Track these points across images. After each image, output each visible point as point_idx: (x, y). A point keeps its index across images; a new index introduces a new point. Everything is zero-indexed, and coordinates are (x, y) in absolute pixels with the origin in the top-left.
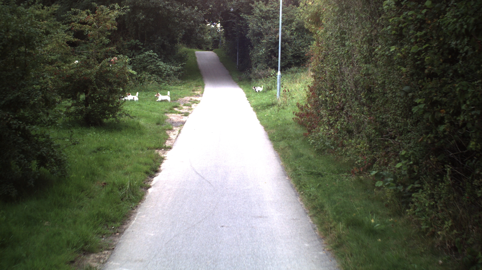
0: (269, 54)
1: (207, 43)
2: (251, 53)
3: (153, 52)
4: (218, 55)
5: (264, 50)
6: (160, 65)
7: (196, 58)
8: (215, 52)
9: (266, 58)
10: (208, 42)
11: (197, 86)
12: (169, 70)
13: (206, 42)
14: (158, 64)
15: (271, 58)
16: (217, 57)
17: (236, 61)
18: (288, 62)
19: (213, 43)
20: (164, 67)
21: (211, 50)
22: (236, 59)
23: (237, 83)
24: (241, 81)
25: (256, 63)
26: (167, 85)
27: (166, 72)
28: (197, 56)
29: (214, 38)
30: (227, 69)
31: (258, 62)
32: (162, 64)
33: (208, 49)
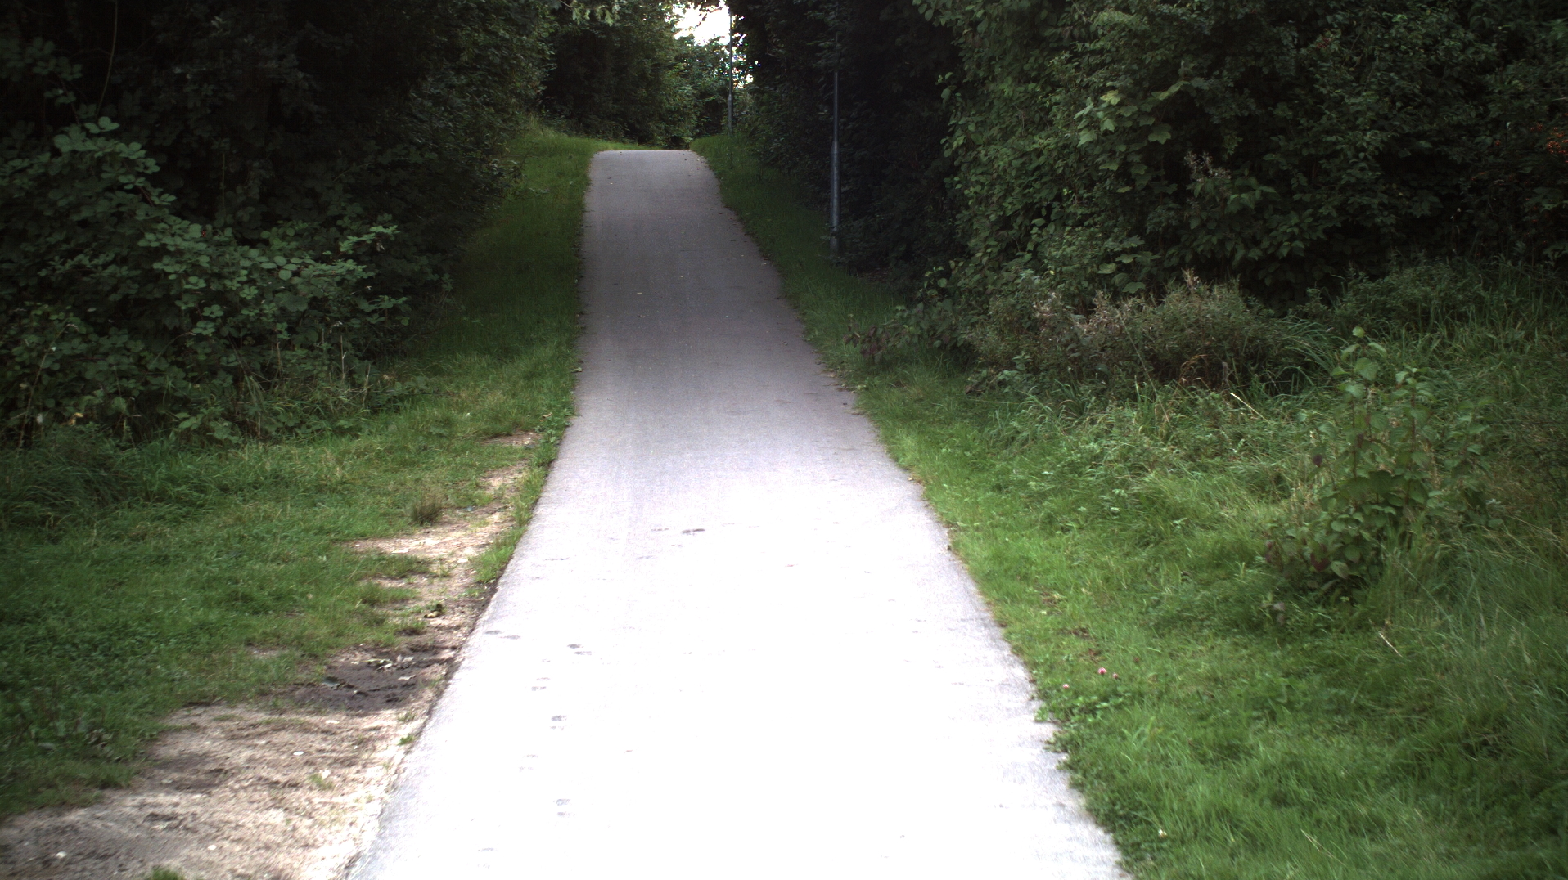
0: (1162, 137)
1: (673, 117)
2: (959, 141)
3: (113, 135)
4: (711, 167)
5: (1111, 98)
6: (160, 252)
7: (585, 182)
8: (701, 151)
9: (1124, 174)
10: (678, 111)
11: (500, 428)
12: (249, 293)
13: (670, 112)
14: (150, 240)
15: (1179, 175)
16: (710, 174)
17: (829, 200)
18: (1341, 209)
19: (701, 116)
20: (196, 269)
21: (687, 147)
22: (826, 185)
23: (847, 384)
24: (886, 366)
25: (1005, 222)
26: (221, 430)
27: (216, 311)
28: (596, 173)
29: (704, 94)
30: (766, 254)
31: (1031, 210)
32: (190, 236)
33: (675, 143)
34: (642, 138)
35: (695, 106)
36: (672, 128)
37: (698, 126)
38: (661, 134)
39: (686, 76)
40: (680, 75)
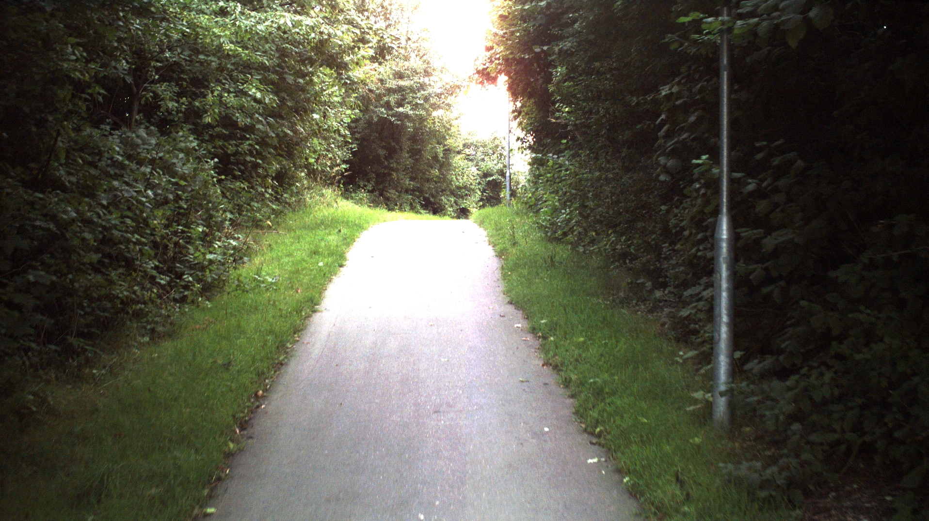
1: (461, 192)
8: (482, 222)
19: (484, 191)
29: (486, 174)
35: (479, 184)
36: (460, 201)
37: (481, 200)
38: (452, 206)
39: (471, 160)
40: (467, 159)
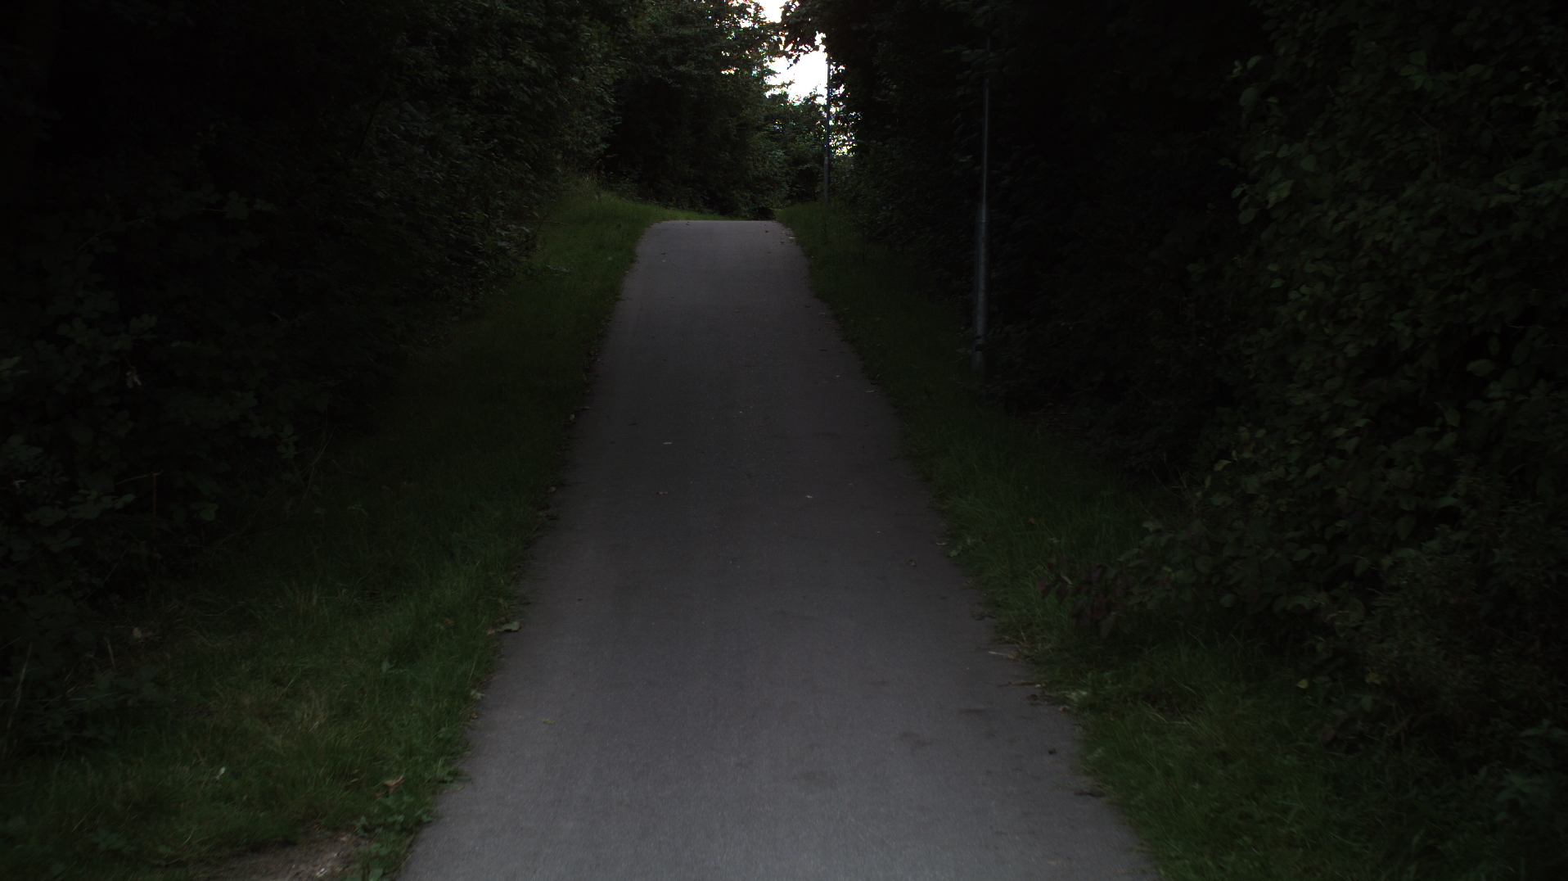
1: (761, 185)
8: (787, 222)
10: (767, 179)
13: (758, 180)
19: (794, 184)
28: (647, 248)
34: (726, 210)
35: (787, 174)
36: (759, 198)
37: (790, 197)
38: (747, 203)
39: (776, 140)
40: (770, 138)
